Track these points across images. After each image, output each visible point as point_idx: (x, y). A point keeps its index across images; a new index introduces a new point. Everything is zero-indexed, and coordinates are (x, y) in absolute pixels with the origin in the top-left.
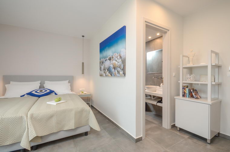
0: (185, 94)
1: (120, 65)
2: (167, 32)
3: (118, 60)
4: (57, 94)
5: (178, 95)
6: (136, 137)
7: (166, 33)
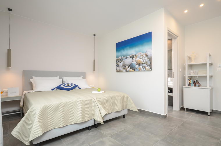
0: (190, 84)
1: (146, 62)
2: (177, 38)
3: (143, 58)
4: (80, 89)
5: (184, 85)
6: (164, 114)
7: (175, 38)
